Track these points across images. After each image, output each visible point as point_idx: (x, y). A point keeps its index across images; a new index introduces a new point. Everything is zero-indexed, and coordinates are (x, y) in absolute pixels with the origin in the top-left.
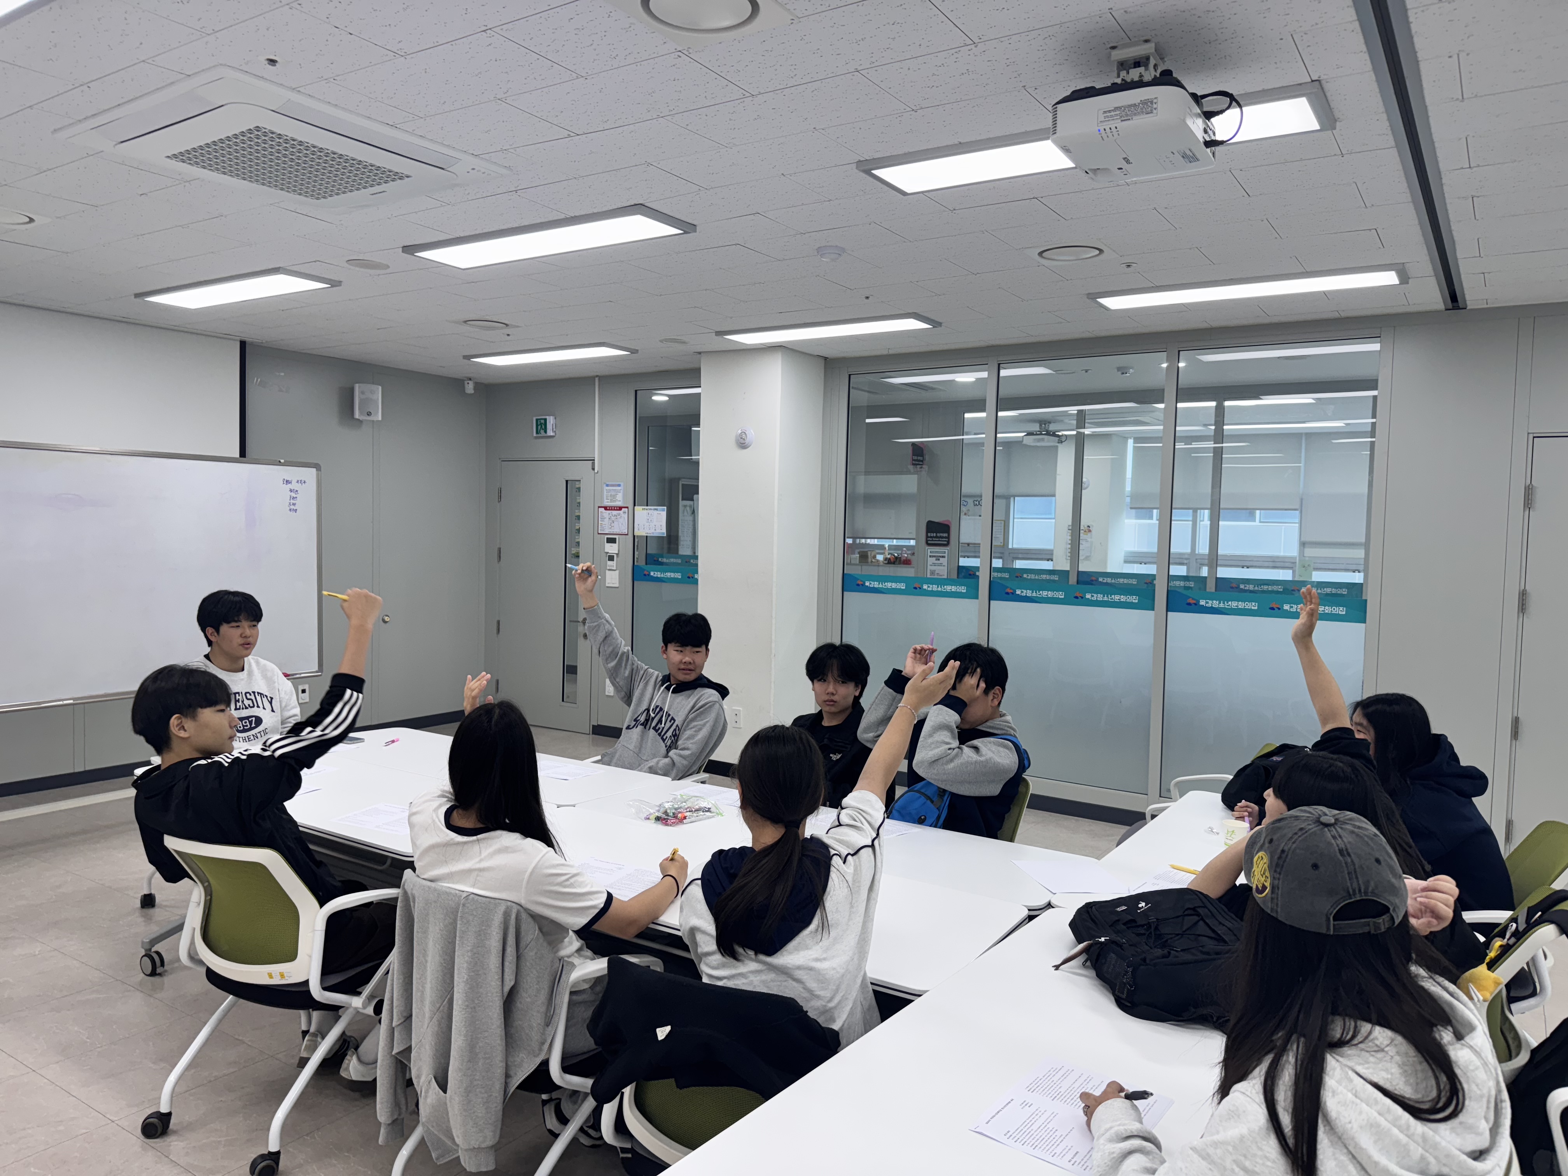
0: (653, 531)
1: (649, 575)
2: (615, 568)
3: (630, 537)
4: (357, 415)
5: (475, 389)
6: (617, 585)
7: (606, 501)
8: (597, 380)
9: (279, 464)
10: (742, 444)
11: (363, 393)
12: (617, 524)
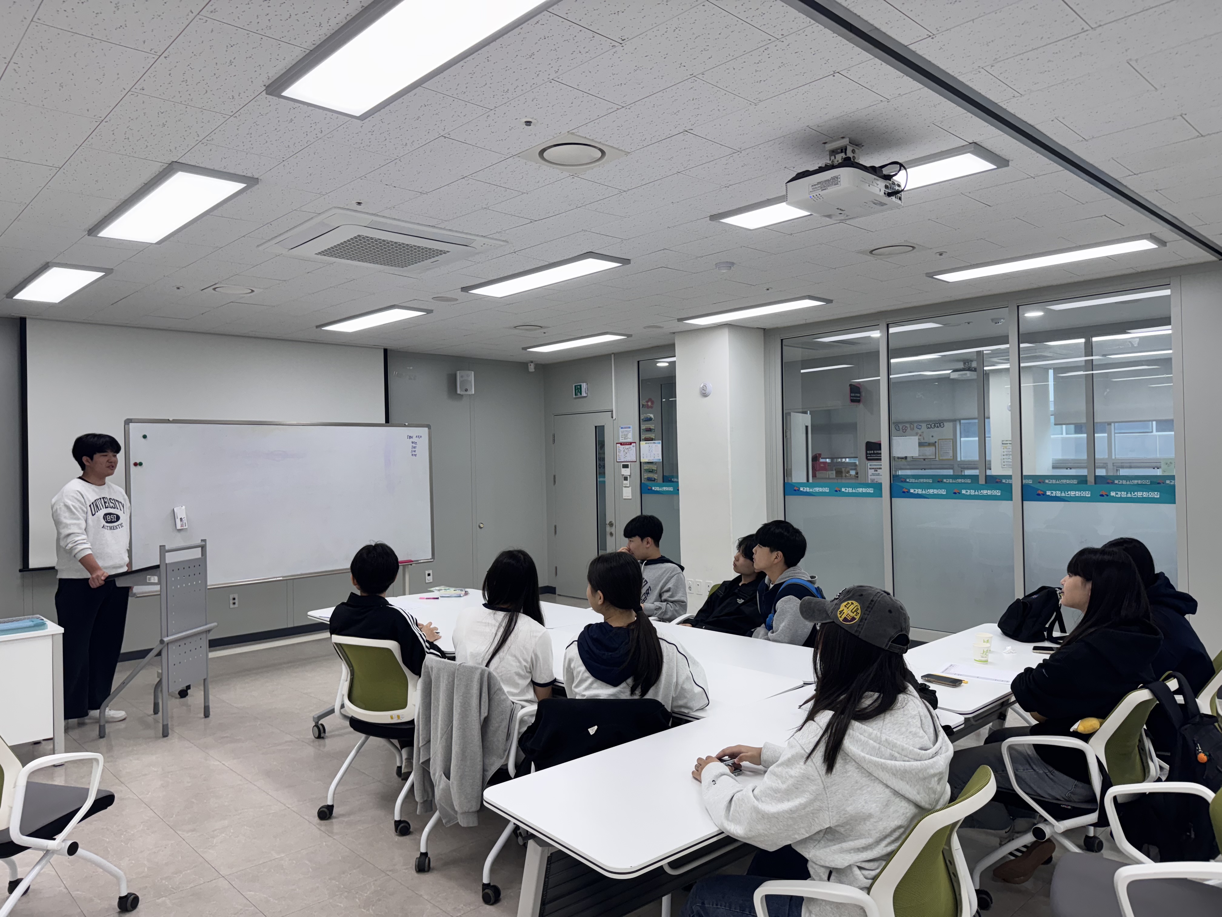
0: (653, 458)
1: (651, 489)
2: (628, 486)
3: (638, 464)
4: (459, 392)
5: (535, 368)
6: (630, 498)
7: (621, 439)
8: (613, 356)
9: (405, 426)
10: (704, 394)
11: (462, 377)
12: (628, 454)
